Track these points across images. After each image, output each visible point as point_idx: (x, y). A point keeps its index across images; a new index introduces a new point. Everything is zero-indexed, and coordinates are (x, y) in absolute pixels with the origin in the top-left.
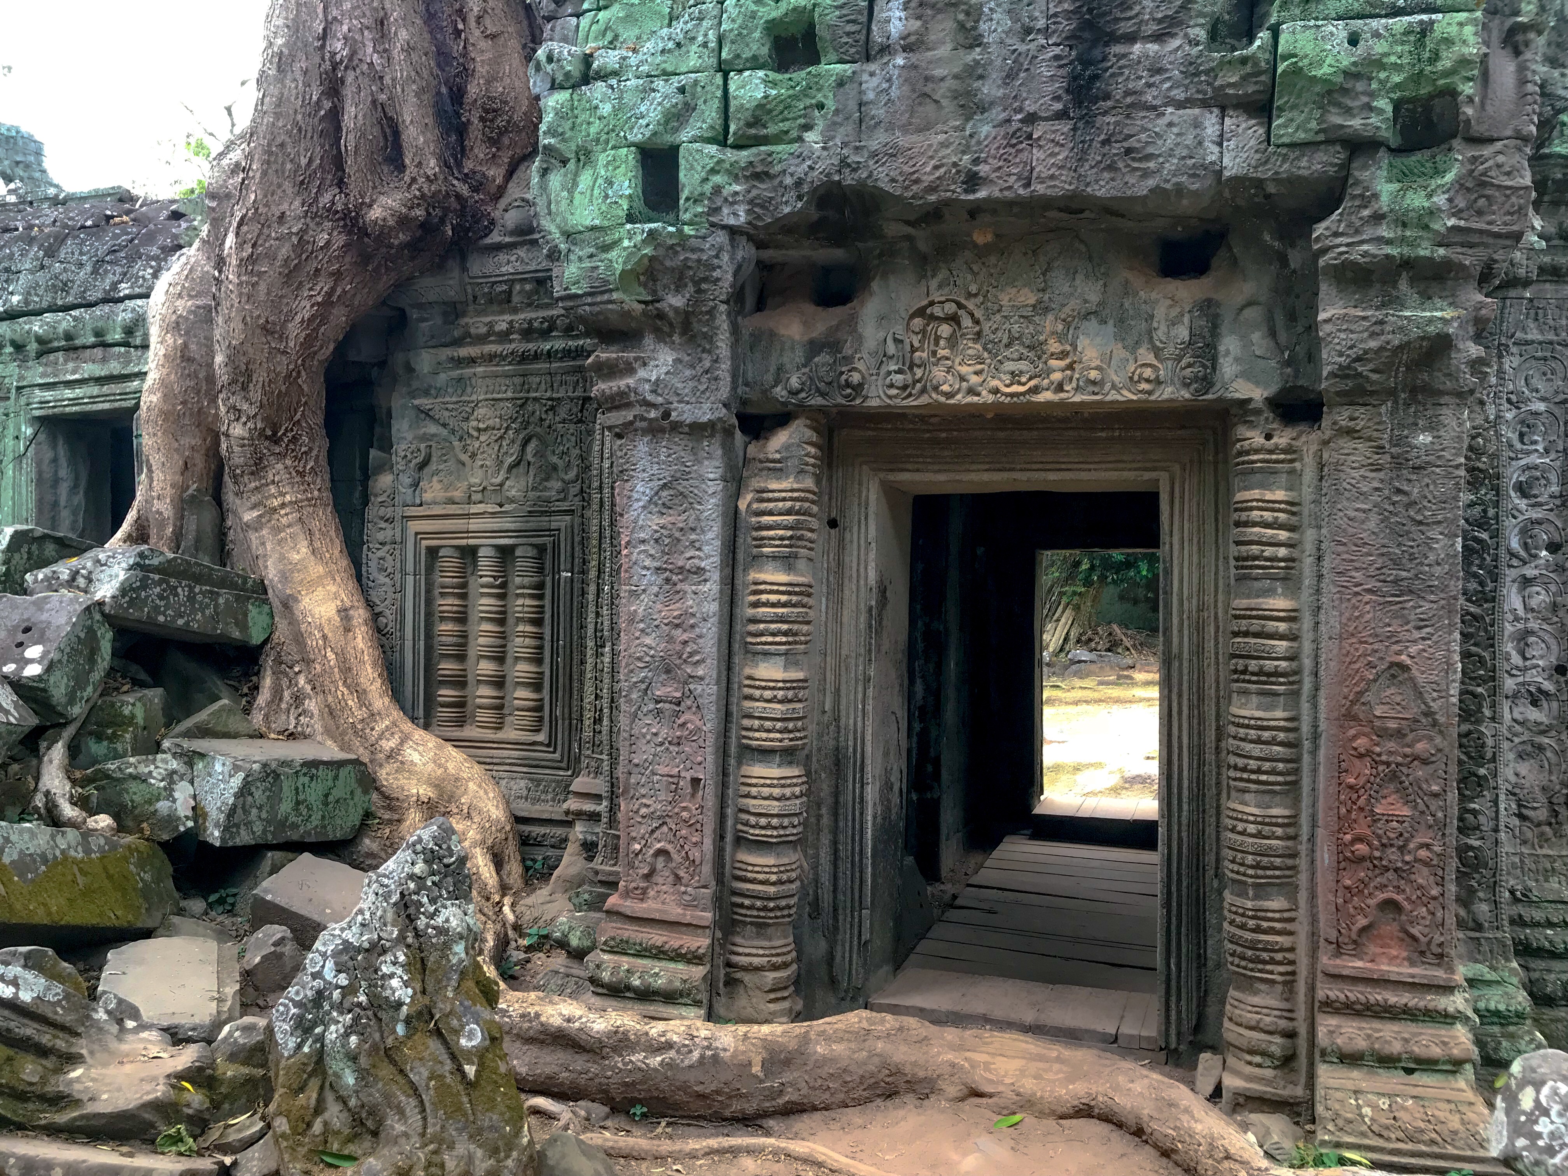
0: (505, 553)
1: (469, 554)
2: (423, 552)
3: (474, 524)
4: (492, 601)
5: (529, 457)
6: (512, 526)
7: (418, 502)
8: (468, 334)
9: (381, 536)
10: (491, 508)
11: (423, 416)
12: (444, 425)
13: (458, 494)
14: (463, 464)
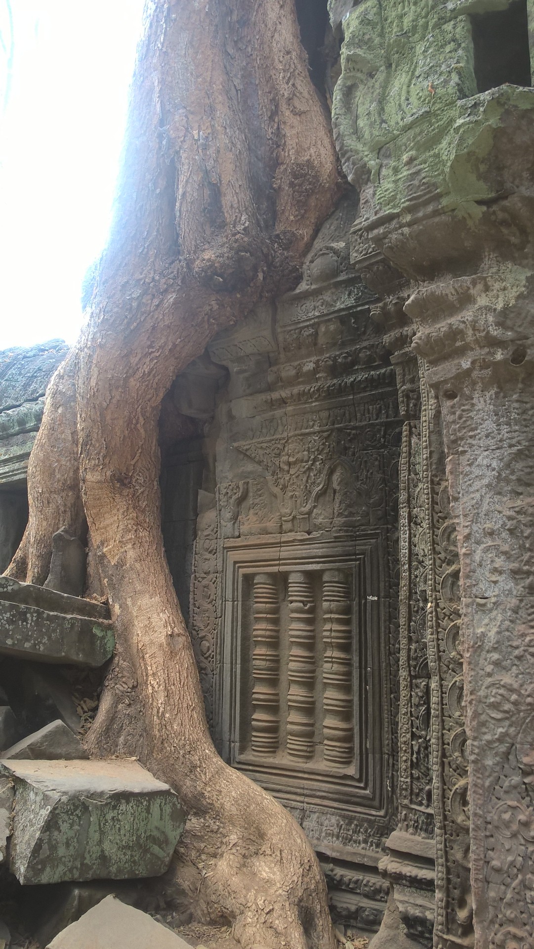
0: (313, 579)
1: (280, 580)
2: (240, 579)
3: (285, 552)
4: (301, 626)
5: (335, 485)
6: (320, 552)
7: (237, 534)
8: (279, 379)
9: (206, 566)
10: (300, 536)
11: (241, 456)
12: (260, 463)
13: (270, 524)
14: (275, 496)
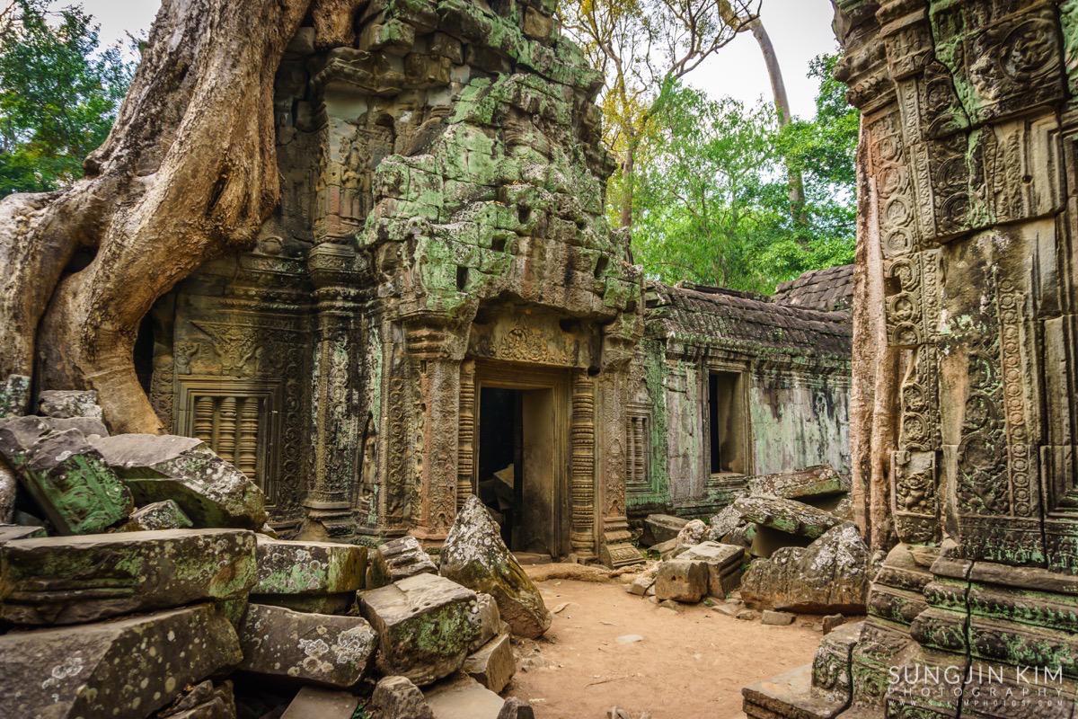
0: (240, 402)
1: (218, 401)
2: (193, 400)
3: (224, 386)
4: (232, 424)
5: (257, 355)
6: (246, 388)
7: (189, 373)
8: (233, 294)
9: (163, 389)
10: (234, 378)
11: (196, 329)
12: (210, 335)
13: (214, 370)
14: (220, 356)
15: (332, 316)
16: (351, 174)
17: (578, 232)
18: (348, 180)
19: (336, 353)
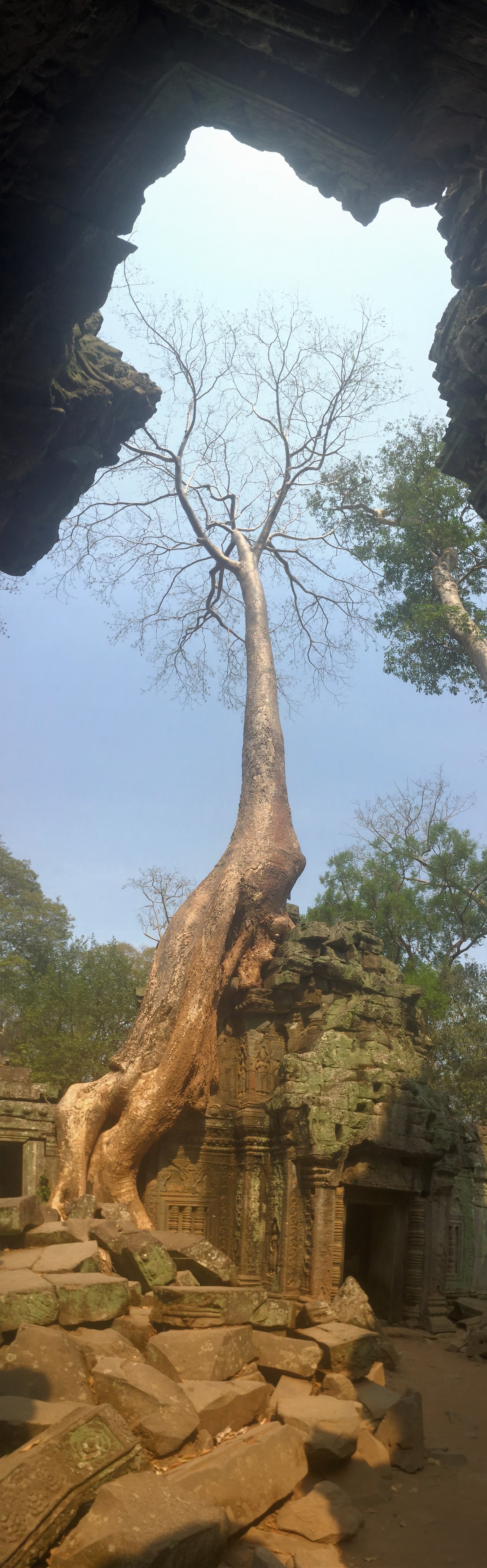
0: (194, 1209)
1: (181, 1209)
2: (168, 1207)
3: (185, 1199)
6: (198, 1200)
7: (164, 1191)
9: (151, 1201)
10: (191, 1194)
11: (171, 1164)
12: (177, 1168)
13: (180, 1189)
14: (183, 1180)
15: (251, 1155)
16: (261, 1063)
17: (414, 1098)
18: (259, 1067)
19: (252, 1180)
